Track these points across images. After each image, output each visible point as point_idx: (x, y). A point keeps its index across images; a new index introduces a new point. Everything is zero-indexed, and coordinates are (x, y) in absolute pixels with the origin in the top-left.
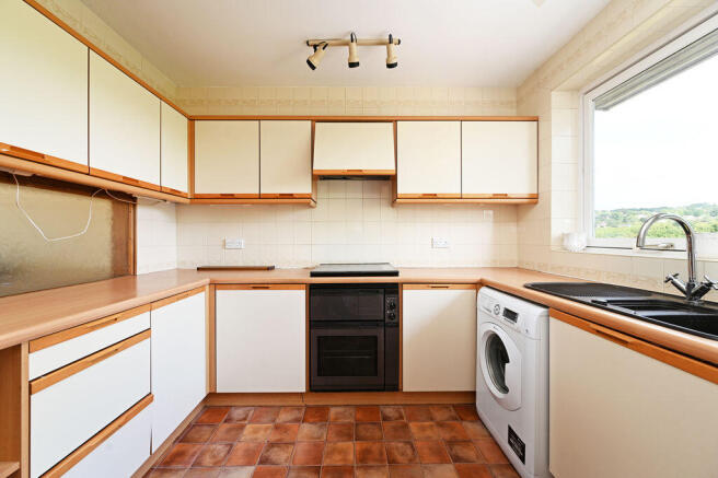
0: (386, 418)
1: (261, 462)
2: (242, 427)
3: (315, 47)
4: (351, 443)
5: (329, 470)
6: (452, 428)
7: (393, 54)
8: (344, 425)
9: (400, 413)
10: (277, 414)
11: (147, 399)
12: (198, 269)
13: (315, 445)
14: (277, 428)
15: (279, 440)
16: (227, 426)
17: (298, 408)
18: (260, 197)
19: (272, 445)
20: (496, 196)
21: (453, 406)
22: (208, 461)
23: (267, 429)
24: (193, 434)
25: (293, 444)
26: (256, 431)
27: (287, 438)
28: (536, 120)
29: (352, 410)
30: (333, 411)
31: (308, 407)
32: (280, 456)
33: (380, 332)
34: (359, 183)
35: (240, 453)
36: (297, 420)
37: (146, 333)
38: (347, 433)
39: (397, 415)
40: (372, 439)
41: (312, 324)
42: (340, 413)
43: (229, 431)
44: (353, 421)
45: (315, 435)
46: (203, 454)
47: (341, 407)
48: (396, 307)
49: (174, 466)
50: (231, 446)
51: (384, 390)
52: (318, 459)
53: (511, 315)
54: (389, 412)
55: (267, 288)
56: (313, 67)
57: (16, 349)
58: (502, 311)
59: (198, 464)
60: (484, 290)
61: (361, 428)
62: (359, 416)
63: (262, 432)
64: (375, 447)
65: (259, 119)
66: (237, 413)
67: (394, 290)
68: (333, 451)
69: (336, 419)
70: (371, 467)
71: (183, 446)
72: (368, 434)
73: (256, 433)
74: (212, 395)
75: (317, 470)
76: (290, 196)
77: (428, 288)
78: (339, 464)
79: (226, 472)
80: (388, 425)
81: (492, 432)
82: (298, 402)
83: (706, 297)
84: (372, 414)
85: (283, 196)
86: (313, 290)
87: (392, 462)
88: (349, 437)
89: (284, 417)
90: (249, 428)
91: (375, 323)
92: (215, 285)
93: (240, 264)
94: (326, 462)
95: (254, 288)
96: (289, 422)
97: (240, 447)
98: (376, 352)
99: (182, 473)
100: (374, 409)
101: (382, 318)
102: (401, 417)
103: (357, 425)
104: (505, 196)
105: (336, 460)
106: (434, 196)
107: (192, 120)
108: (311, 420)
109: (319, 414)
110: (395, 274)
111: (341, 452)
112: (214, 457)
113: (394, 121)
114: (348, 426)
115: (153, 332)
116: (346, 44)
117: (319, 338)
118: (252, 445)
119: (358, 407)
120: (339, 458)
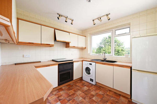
1: (59, 101)
3: (59, 15)
4: (71, 90)
5: (72, 95)
6: (82, 83)
8: (67, 89)
13: (66, 93)
14: (55, 95)
15: (58, 96)
18: (41, 44)
19: (58, 98)
20: (82, 47)
21: (79, 80)
23: (53, 96)
25: (62, 95)
28: (86, 37)
29: (66, 87)
30: (63, 88)
31: (57, 90)
32: (62, 98)
33: (70, 71)
38: (69, 89)
39: (73, 84)
40: (73, 88)
41: (59, 72)
45: (64, 92)
48: (73, 66)
50: (49, 102)
51: (71, 81)
52: (68, 95)
53: (91, 64)
55: (49, 66)
56: (59, 19)
58: (89, 64)
60: (84, 61)
64: (75, 89)
65: (41, 25)
67: (72, 63)
68: (70, 93)
69: (65, 89)
70: (77, 91)
75: (70, 96)
76: (49, 44)
80: (74, 86)
81: (86, 81)
83: (106, 60)
85: (47, 44)
86: (59, 65)
87: (79, 89)
90: (49, 98)
96: (57, 93)
100: (69, 85)
101: (71, 68)
104: (83, 47)
106: (75, 47)
107: (18, 19)
108: (61, 91)
110: (72, 60)
111: (71, 92)
117: (60, 74)
119: (67, 86)
120: (71, 93)
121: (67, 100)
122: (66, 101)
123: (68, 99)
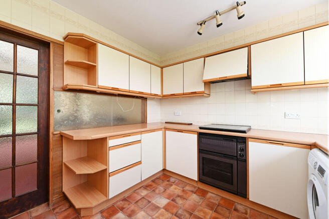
0: (236, 210)
1: (172, 200)
2: (171, 185)
3: (201, 24)
4: (211, 212)
5: (195, 216)
7: (240, 11)
8: (212, 203)
9: (246, 211)
10: (186, 186)
11: (140, 163)
12: (166, 123)
13: (195, 204)
14: (183, 191)
15: (182, 196)
16: (167, 183)
17: (195, 187)
18: (184, 94)
19: (178, 196)
22: (157, 191)
23: (179, 189)
24: (156, 181)
25: (186, 199)
26: (175, 189)
27: (185, 196)
29: (219, 198)
30: (209, 195)
31: (199, 188)
32: (180, 202)
33: (234, 162)
34: (233, 83)
35: (167, 194)
36: (192, 192)
37: (139, 141)
38: (211, 206)
39: (244, 211)
40: (223, 215)
41: (200, 151)
42: (213, 197)
43: (167, 185)
44: (217, 202)
45: (197, 201)
46: (156, 188)
47: (214, 195)
49: (148, 188)
50: (166, 190)
51: (237, 195)
52: (194, 210)
54: (239, 207)
55: (182, 132)
56: (200, 34)
57: (106, 138)
58: (317, 167)
59: (154, 191)
61: (220, 208)
62: (221, 202)
63: (177, 190)
65: (183, 62)
66: (172, 180)
67: (244, 141)
68: (201, 210)
69: (210, 198)
71: (153, 184)
72: (222, 212)
73: (175, 190)
74: (164, 170)
75: (191, 214)
76: (195, 93)
77: (267, 143)
78: (201, 217)
79: (161, 198)
80: (236, 213)
82: (195, 184)
84: (230, 205)
85: (192, 93)
86: (200, 135)
88: (212, 209)
89: (187, 188)
90: (174, 186)
91: (231, 157)
92: (166, 129)
93: (180, 122)
94: (196, 213)
95: (178, 131)
96: (189, 191)
97: (168, 191)
98: (232, 172)
99: (149, 192)
101: (236, 155)
102: (246, 214)
103: (218, 205)
105: (201, 215)
106: (280, 85)
107: (162, 68)
108: (198, 194)
109: (203, 193)
111: (204, 212)
112: (160, 191)
113: (249, 46)
114: (214, 204)
115: (142, 141)
116: (215, 17)
117: (203, 158)
118: (172, 193)
120: (202, 214)
121: (178, 211)
122: (175, 211)
123: (180, 212)
